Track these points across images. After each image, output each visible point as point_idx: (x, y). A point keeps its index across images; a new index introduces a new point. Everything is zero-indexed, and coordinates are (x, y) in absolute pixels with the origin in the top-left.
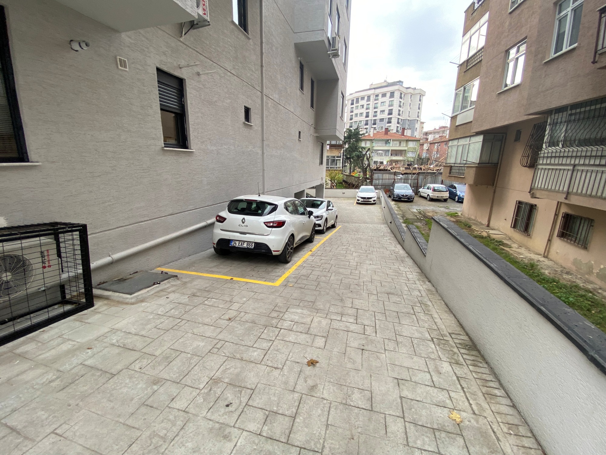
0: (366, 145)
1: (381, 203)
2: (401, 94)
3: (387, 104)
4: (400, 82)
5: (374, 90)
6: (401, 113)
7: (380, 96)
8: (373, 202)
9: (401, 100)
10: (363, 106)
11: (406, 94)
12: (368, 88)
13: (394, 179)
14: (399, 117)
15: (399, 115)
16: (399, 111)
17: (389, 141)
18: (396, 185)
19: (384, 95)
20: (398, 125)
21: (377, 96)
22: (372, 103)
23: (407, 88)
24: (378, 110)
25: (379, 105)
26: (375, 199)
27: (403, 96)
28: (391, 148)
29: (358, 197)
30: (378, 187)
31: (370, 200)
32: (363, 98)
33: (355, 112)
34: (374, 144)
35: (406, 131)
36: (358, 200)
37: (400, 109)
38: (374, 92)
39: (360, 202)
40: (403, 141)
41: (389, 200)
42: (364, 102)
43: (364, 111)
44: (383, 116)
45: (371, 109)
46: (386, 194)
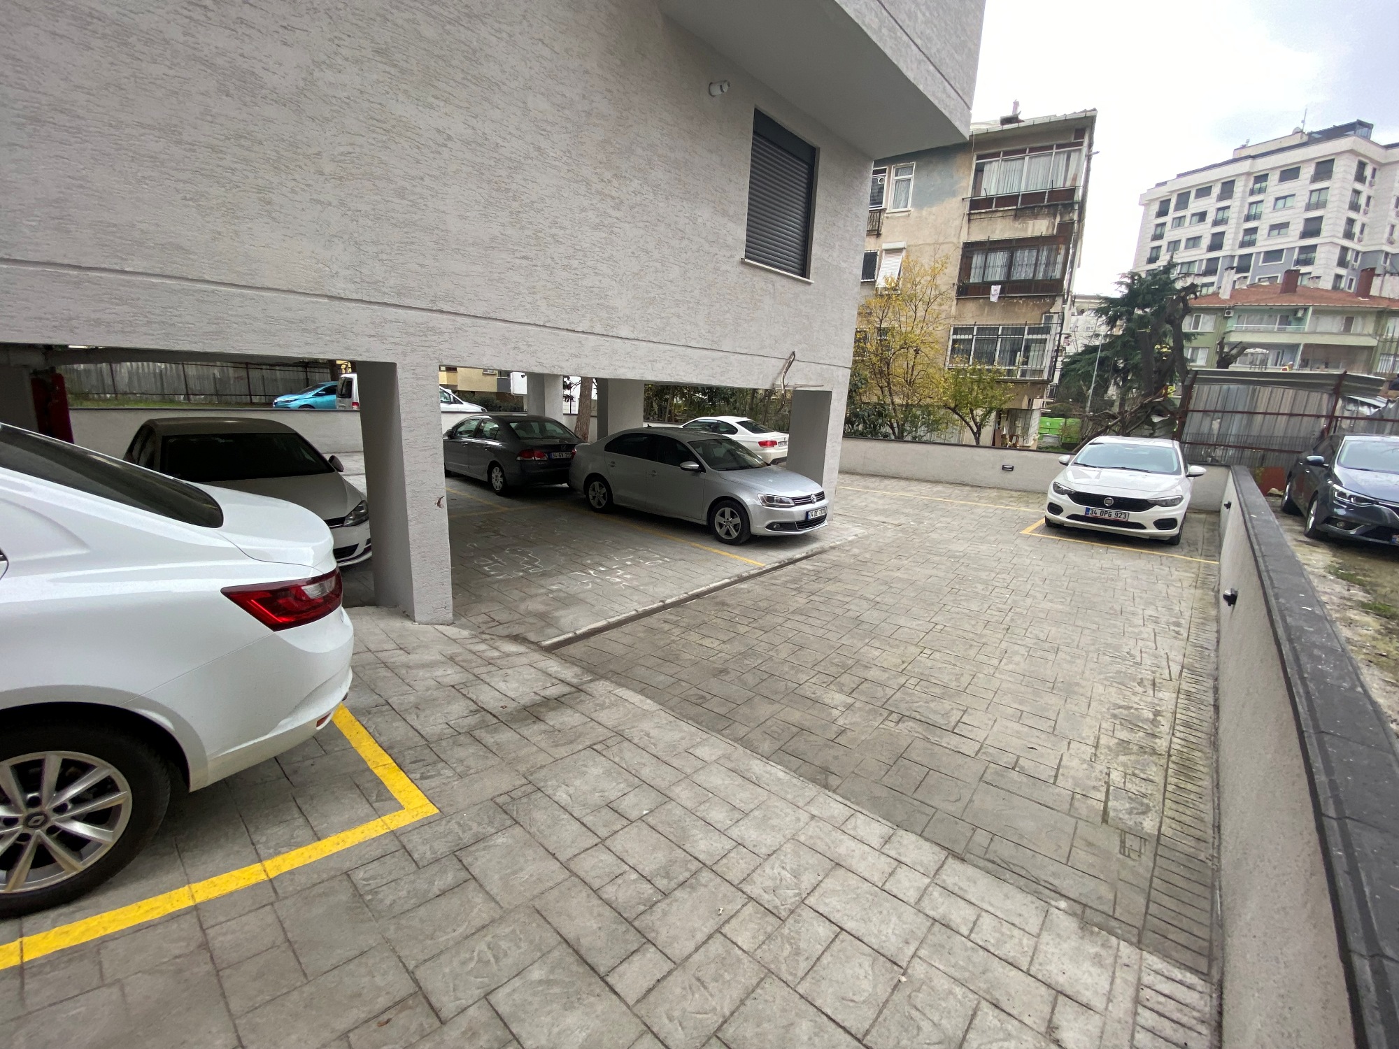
0: (1196, 327)
1: (1214, 545)
2: (1362, 166)
3: (1301, 200)
4: (1361, 124)
5: (1249, 162)
6: (1357, 229)
7: (1274, 177)
8: (1152, 531)
9: (1358, 186)
10: (1202, 216)
11: (1382, 165)
12: (1230, 157)
13: (1331, 417)
14: (1346, 243)
15: (1349, 235)
16: (1351, 222)
17: (1300, 314)
18: (1350, 441)
19: (1290, 174)
20: (1342, 271)
21: (1261, 178)
22: (1238, 205)
23: (1388, 147)
24: (1263, 226)
25: (1266, 208)
26: (1177, 512)
27: (1368, 172)
28: (1303, 340)
29: (1058, 489)
30: (1219, 452)
31: (1134, 516)
32: (1204, 191)
33: (1170, 235)
34: (1232, 324)
35: (1376, 282)
36: (1055, 509)
37: (1353, 215)
38: (1251, 166)
39: (1062, 518)
40: (1364, 313)
41: (1288, 535)
42: (1209, 204)
43: (1206, 231)
44: (1279, 240)
45: (1232, 222)
46: (1266, 494)
